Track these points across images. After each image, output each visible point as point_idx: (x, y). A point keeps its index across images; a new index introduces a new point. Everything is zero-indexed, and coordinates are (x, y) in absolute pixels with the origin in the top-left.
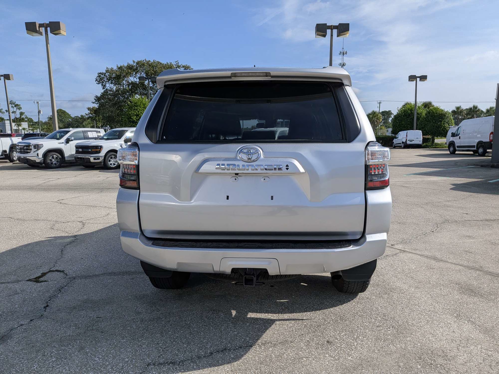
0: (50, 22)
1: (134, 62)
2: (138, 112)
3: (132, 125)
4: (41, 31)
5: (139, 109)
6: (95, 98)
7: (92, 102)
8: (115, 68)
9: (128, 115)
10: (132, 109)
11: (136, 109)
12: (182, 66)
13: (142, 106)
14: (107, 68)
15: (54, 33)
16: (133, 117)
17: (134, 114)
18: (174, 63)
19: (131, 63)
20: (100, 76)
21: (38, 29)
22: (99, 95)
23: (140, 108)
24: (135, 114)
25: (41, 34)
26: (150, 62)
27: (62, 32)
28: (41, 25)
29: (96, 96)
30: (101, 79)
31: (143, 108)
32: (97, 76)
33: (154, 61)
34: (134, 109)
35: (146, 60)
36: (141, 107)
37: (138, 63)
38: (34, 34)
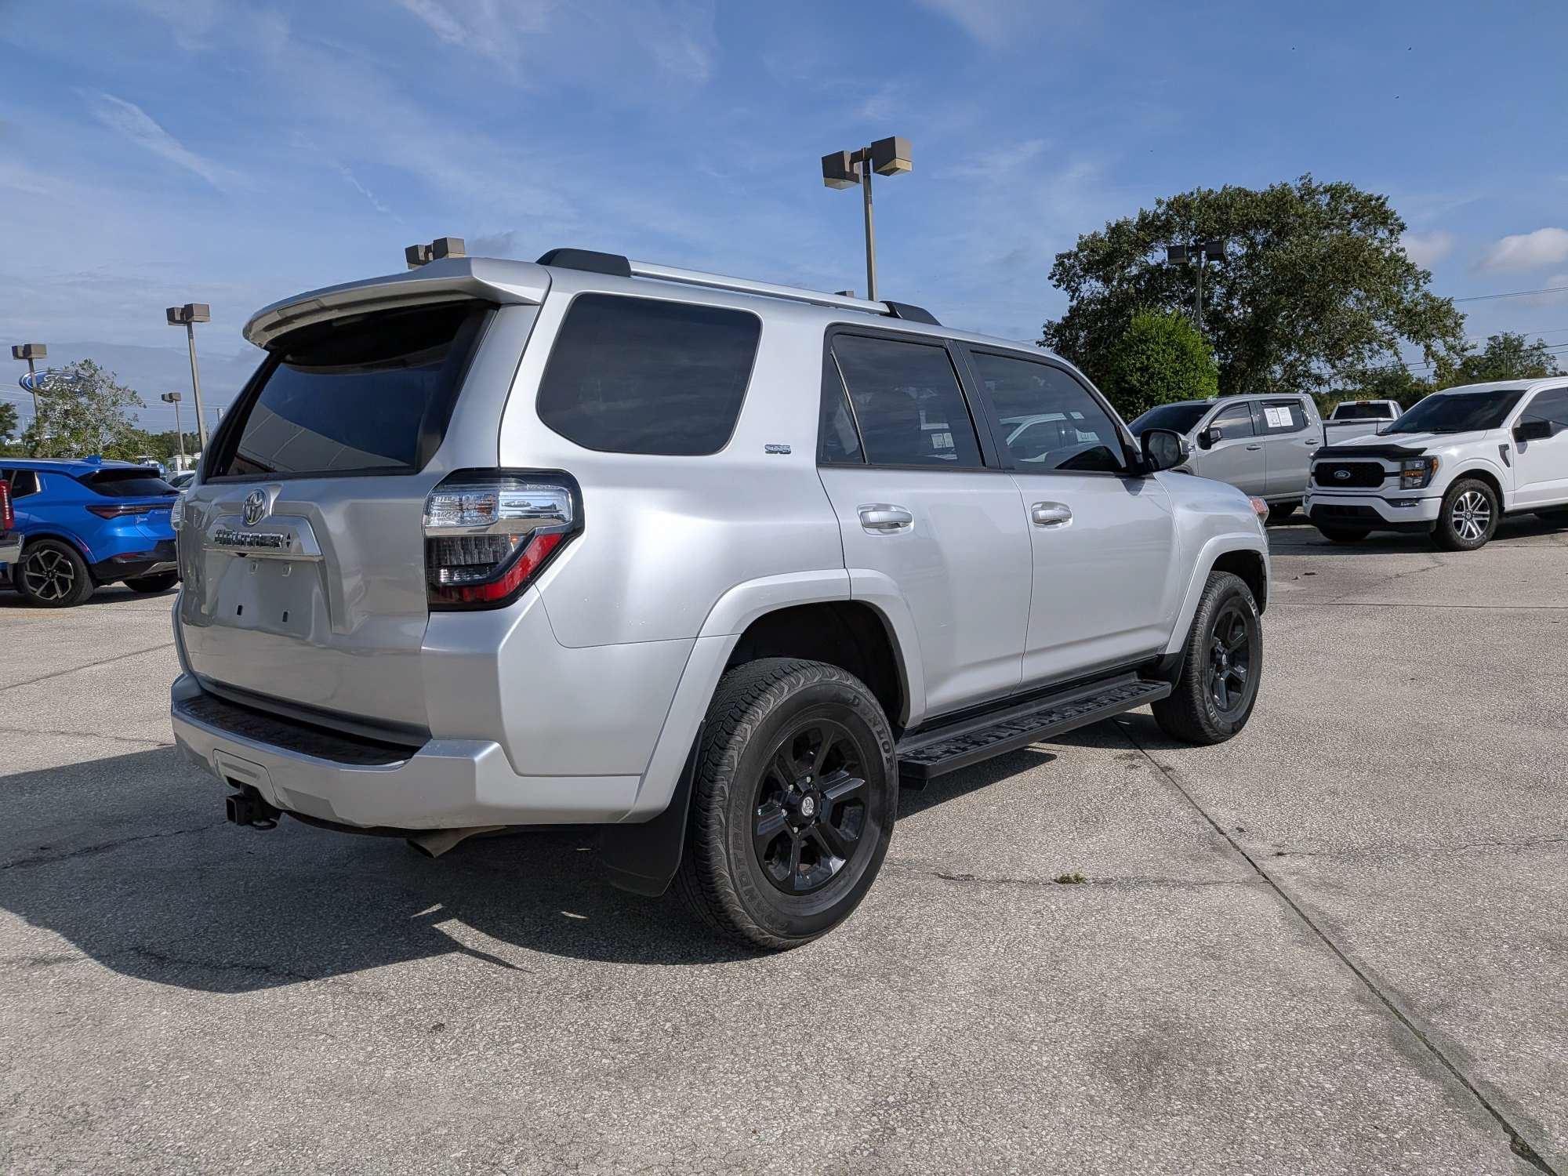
0: (872, 144)
1: (1159, 203)
2: (1148, 358)
3: (1127, 400)
4: (856, 171)
5: (1153, 350)
6: (1046, 329)
7: (1037, 343)
8: (1103, 232)
9: (1119, 371)
10: (1131, 351)
11: (1143, 350)
12: (1321, 189)
13: (1163, 340)
14: (1081, 237)
15: (880, 170)
16: (1132, 376)
17: (1135, 366)
18: (1294, 184)
19: (1150, 208)
20: (1062, 264)
21: (847, 169)
22: (1058, 320)
23: (1156, 348)
24: (1138, 365)
25: (854, 178)
26: (1213, 195)
27: (899, 163)
28: (856, 157)
29: (1049, 322)
30: (1066, 271)
31: (1164, 344)
32: (1055, 265)
33: (1225, 188)
34: (1137, 352)
35: (1202, 190)
36: (1158, 343)
37: (1170, 206)
38: (842, 183)
